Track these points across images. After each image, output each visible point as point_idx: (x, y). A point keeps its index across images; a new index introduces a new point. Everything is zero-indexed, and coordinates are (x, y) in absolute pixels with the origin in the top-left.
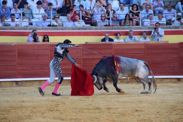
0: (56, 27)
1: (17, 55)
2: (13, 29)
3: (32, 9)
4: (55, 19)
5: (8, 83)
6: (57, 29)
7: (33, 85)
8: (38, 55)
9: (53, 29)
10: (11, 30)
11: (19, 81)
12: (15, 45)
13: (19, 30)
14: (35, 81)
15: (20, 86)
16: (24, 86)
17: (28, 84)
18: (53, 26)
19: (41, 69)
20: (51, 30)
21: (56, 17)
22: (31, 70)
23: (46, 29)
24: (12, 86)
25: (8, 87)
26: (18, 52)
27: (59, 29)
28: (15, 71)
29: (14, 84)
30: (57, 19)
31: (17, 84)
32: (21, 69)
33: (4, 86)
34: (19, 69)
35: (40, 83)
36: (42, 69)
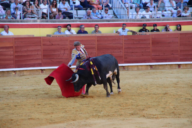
0: (186, 17)
1: (151, 43)
2: (148, 20)
3: (165, 2)
4: (185, 10)
5: (144, 67)
6: (186, 19)
7: (165, 69)
8: (169, 43)
9: (183, 19)
10: (146, 21)
11: (153, 65)
12: (150, 35)
13: (154, 21)
14: (167, 65)
15: (154, 69)
16: (157, 69)
17: (160, 67)
18: (183, 16)
19: (171, 55)
20: (181, 20)
21: (186, 9)
22: (163, 56)
23: (177, 19)
24: (147, 69)
25: (144, 70)
26: (152, 41)
27: (189, 19)
28: (149, 57)
29: (149, 68)
30: (187, 10)
31: (151, 68)
32: (154, 55)
33: (140, 69)
34: (153, 54)
35: (171, 67)
36: (173, 54)
